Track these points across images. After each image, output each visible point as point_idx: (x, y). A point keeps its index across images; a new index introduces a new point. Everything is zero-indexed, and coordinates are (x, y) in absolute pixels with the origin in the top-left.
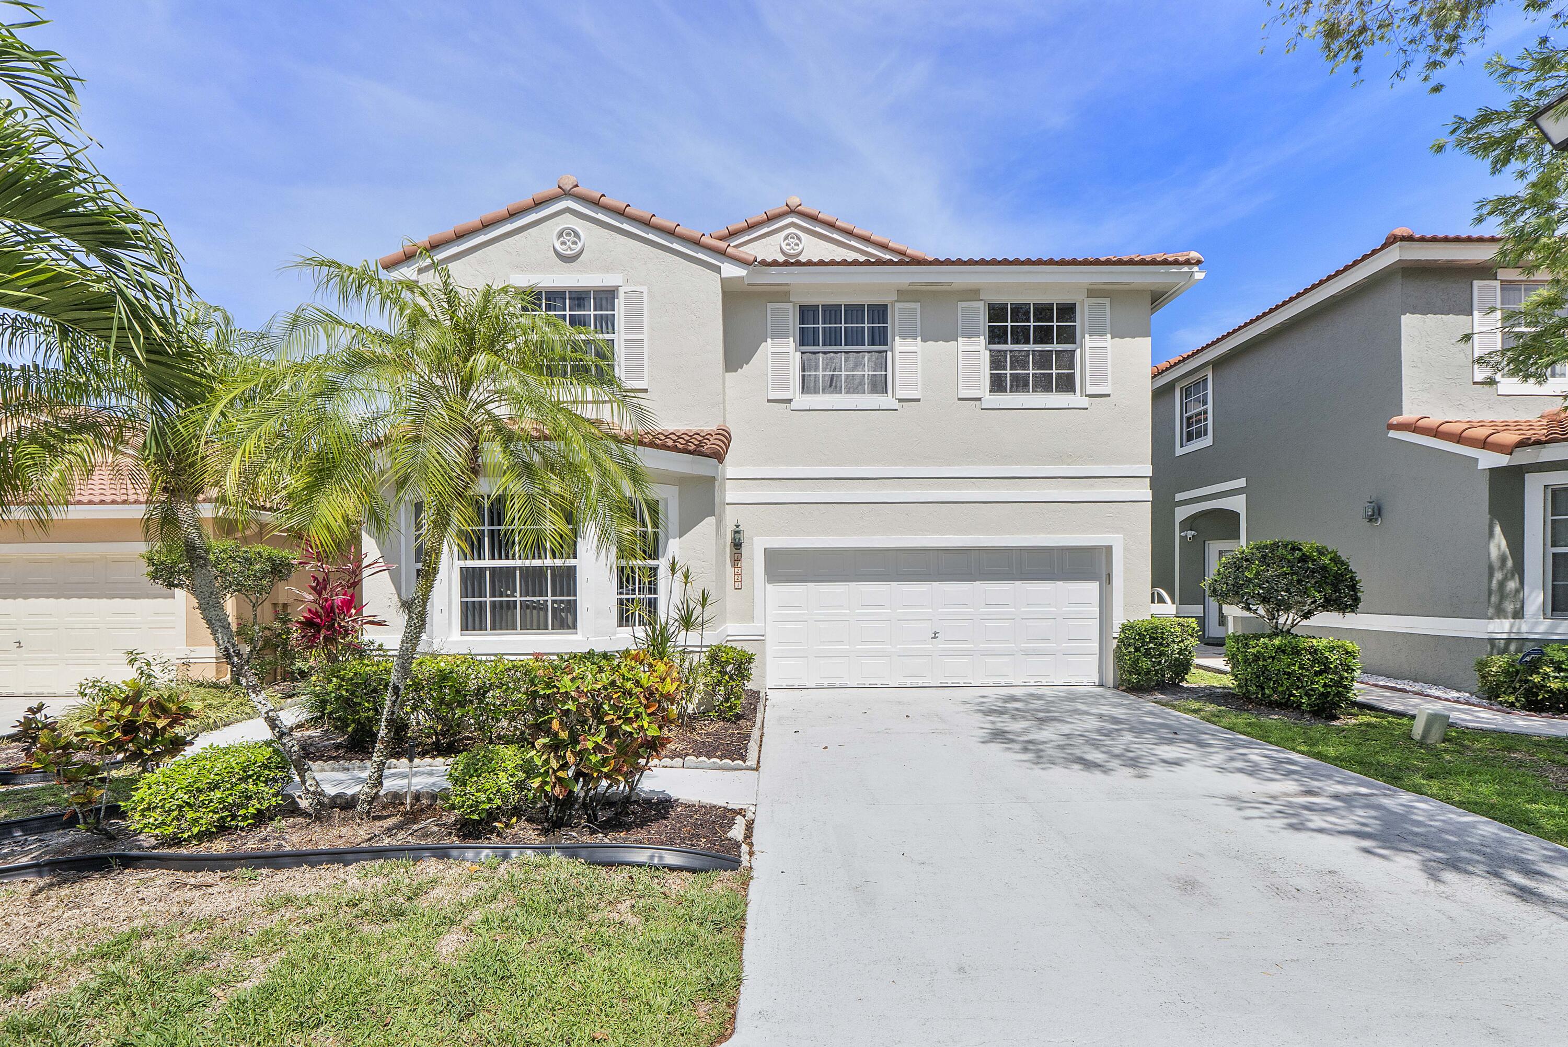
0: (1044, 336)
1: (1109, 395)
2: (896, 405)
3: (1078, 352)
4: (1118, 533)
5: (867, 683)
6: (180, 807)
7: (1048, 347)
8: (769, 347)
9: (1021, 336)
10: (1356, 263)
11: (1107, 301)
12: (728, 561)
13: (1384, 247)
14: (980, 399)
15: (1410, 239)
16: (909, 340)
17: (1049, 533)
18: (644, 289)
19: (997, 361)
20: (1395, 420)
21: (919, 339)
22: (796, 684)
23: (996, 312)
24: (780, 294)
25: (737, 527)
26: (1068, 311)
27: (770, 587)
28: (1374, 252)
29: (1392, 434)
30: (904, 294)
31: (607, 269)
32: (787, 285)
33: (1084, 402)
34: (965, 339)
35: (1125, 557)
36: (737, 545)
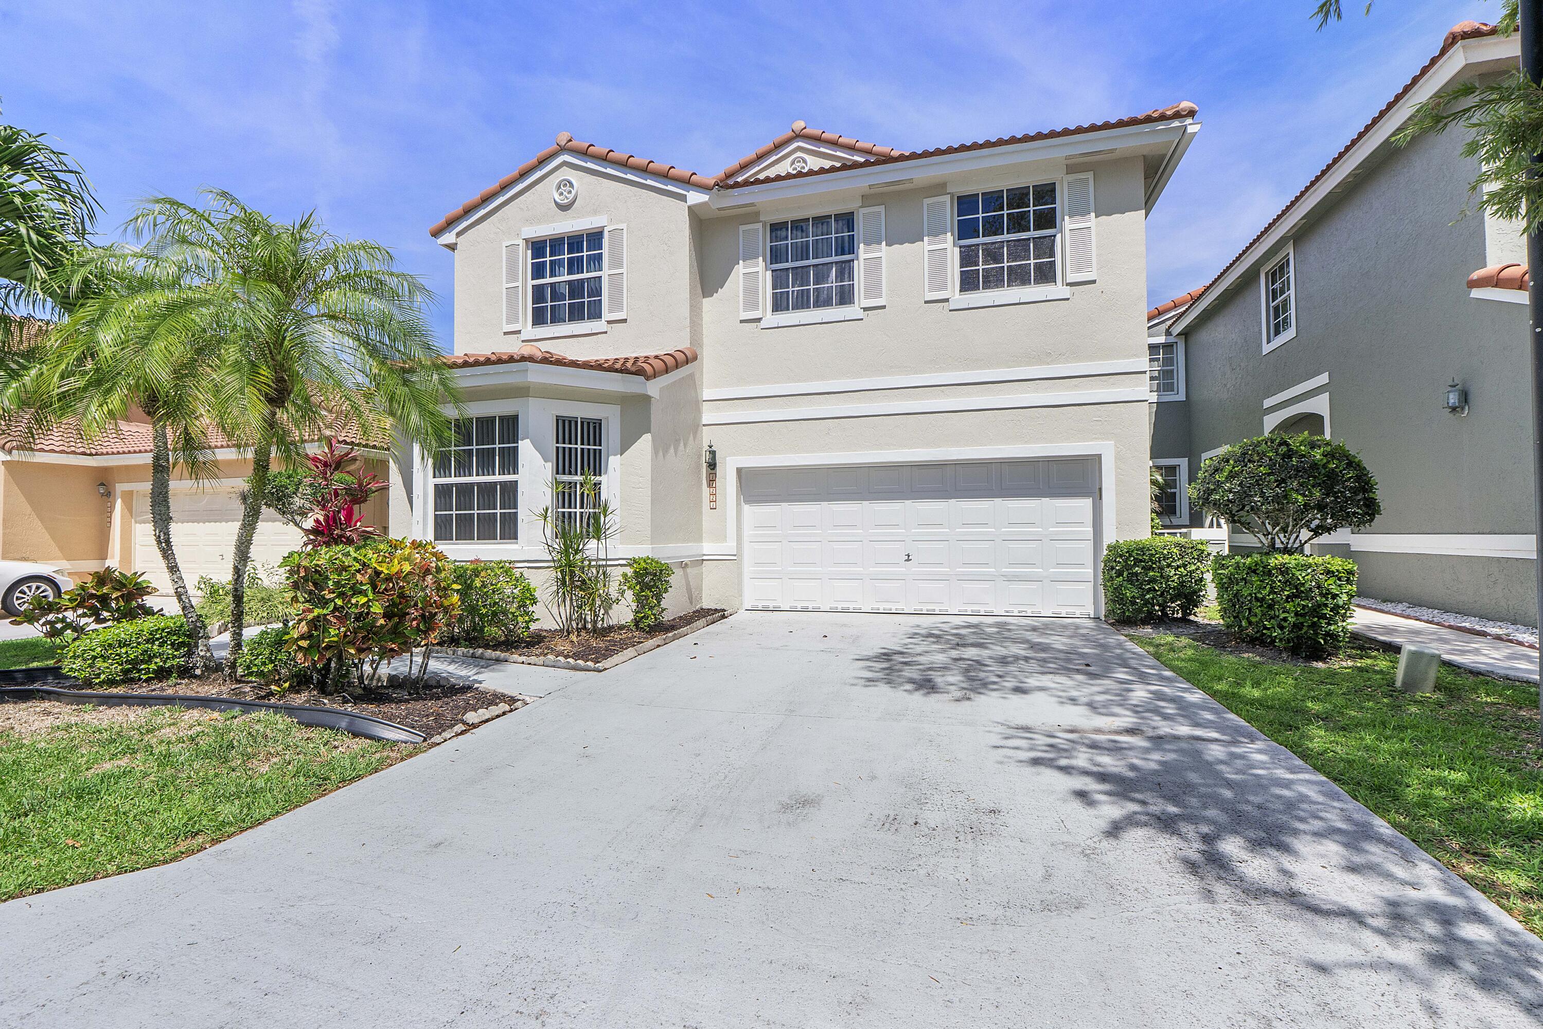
0: (1018, 223)
1: (1094, 282)
2: (861, 314)
3: (1059, 236)
4: (1107, 439)
7: (1024, 235)
8: (741, 269)
9: (993, 227)
10: (1415, 80)
11: (1090, 175)
12: (705, 482)
13: (1443, 52)
14: (947, 300)
15: (1476, 34)
16: (874, 246)
17: (1026, 442)
18: (623, 226)
19: (968, 257)
20: (1476, 275)
21: (884, 243)
22: (771, 605)
23: (966, 203)
24: (750, 216)
25: (711, 447)
26: (1046, 193)
27: (746, 508)
28: (1434, 61)
29: (1475, 293)
30: (868, 199)
31: (595, 212)
32: (752, 205)
33: (1066, 292)
34: (931, 238)
35: (1117, 467)
36: (712, 465)
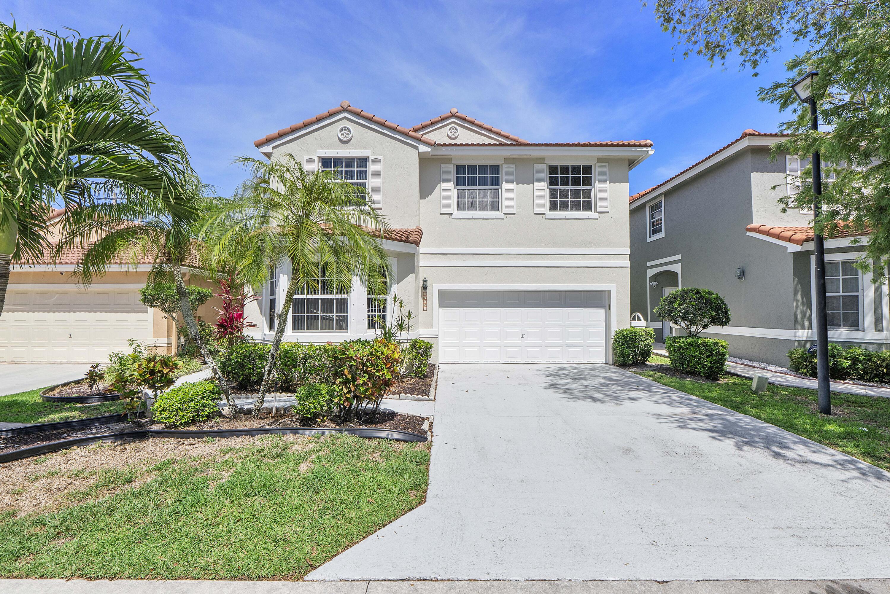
0: (576, 182)
1: (608, 212)
2: (503, 216)
3: (593, 190)
4: (613, 283)
5: (489, 361)
6: (176, 410)
7: (578, 187)
8: (442, 186)
9: (565, 182)
10: (729, 146)
11: (607, 164)
12: (420, 296)
13: (741, 138)
14: (544, 214)
15: (753, 135)
16: (510, 183)
17: (579, 283)
18: (381, 157)
19: (553, 194)
20: (749, 226)
21: (515, 183)
22: (453, 361)
23: (553, 169)
24: (447, 160)
25: (425, 278)
26: (588, 169)
27: (440, 310)
28: (737, 141)
29: (748, 233)
30: (508, 160)
31: (364, 147)
32: (450, 155)
33: (596, 216)
34: (537, 183)
35: (617, 296)
36: (425, 288)
